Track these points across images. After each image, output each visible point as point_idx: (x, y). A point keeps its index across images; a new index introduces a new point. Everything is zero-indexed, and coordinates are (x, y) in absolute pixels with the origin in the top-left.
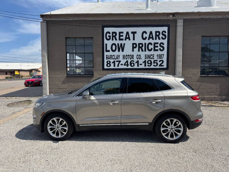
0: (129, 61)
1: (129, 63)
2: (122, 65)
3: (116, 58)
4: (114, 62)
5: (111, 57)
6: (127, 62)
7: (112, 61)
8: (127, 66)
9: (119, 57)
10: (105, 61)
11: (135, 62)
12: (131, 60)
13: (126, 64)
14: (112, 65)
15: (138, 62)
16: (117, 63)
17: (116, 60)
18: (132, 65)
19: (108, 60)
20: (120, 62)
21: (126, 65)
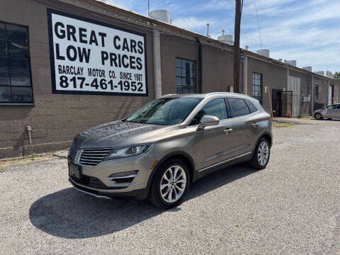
0: (99, 79)
1: (99, 84)
2: (87, 85)
3: (76, 72)
4: (74, 79)
5: (68, 70)
6: (95, 80)
7: (70, 77)
8: (97, 88)
9: (82, 71)
10: (58, 76)
11: (107, 83)
12: (102, 78)
13: (94, 84)
14: (71, 84)
15: (111, 82)
16: (79, 82)
17: (77, 76)
18: (104, 86)
19: (62, 75)
20: (83, 79)
21: (94, 86)
